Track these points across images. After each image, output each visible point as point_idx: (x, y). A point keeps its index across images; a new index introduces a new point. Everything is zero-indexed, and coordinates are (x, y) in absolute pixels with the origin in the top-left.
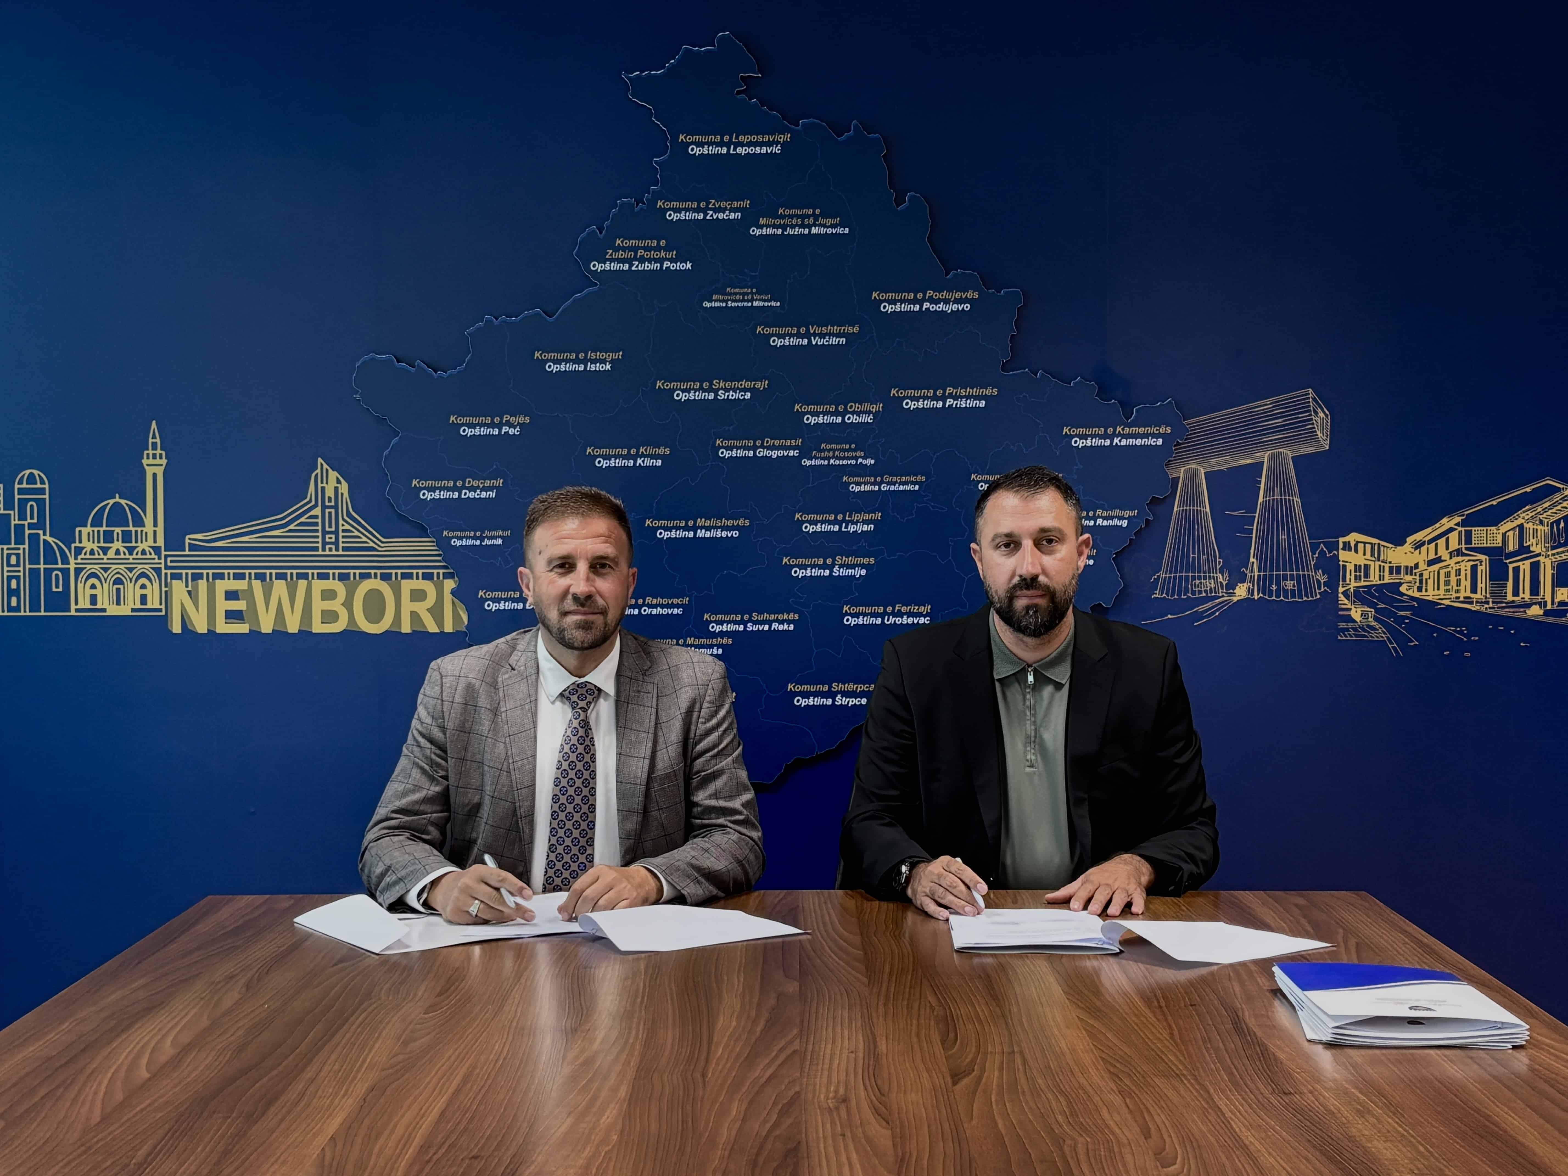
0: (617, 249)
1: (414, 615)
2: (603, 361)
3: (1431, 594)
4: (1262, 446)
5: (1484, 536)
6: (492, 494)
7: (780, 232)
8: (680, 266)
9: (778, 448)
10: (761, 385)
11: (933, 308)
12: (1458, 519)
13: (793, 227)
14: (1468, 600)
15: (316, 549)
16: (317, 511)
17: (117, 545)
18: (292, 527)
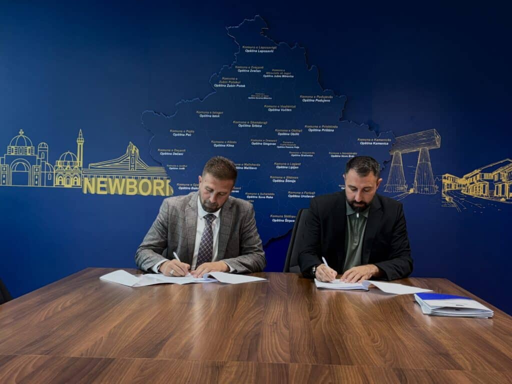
0: (222, 81)
1: (157, 191)
2: (218, 115)
3: (471, 194)
4: (419, 146)
5: (487, 176)
6: (182, 154)
7: (272, 76)
8: (241, 86)
9: (270, 142)
10: (265, 123)
11: (319, 101)
12: (479, 170)
13: (276, 75)
14: (482, 196)
15: (128, 169)
16: (129, 158)
17: (68, 166)
18: (121, 162)
